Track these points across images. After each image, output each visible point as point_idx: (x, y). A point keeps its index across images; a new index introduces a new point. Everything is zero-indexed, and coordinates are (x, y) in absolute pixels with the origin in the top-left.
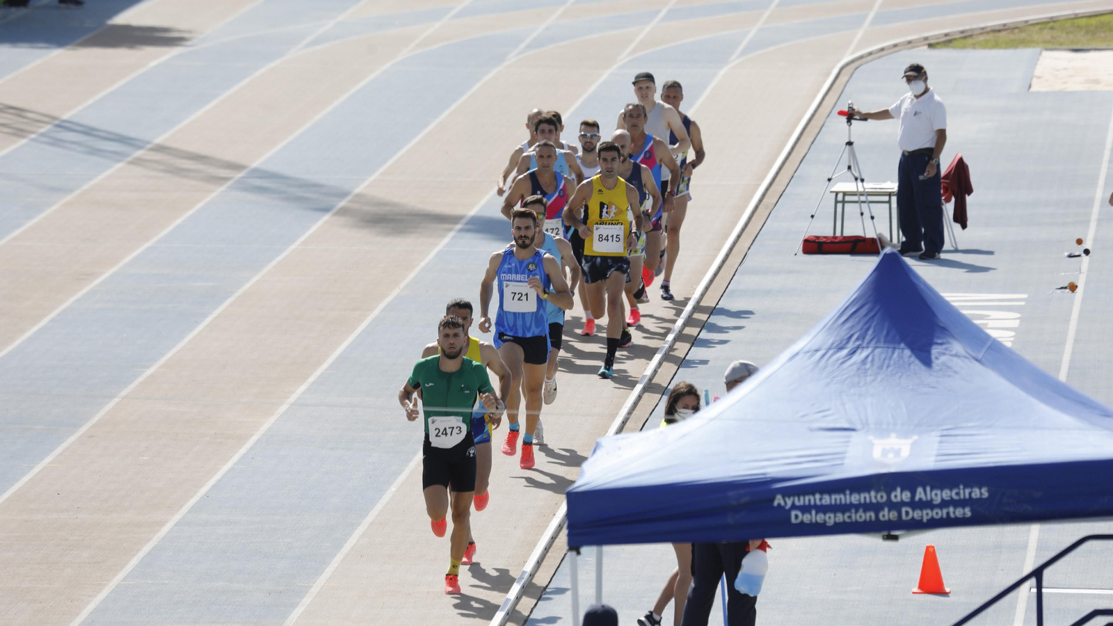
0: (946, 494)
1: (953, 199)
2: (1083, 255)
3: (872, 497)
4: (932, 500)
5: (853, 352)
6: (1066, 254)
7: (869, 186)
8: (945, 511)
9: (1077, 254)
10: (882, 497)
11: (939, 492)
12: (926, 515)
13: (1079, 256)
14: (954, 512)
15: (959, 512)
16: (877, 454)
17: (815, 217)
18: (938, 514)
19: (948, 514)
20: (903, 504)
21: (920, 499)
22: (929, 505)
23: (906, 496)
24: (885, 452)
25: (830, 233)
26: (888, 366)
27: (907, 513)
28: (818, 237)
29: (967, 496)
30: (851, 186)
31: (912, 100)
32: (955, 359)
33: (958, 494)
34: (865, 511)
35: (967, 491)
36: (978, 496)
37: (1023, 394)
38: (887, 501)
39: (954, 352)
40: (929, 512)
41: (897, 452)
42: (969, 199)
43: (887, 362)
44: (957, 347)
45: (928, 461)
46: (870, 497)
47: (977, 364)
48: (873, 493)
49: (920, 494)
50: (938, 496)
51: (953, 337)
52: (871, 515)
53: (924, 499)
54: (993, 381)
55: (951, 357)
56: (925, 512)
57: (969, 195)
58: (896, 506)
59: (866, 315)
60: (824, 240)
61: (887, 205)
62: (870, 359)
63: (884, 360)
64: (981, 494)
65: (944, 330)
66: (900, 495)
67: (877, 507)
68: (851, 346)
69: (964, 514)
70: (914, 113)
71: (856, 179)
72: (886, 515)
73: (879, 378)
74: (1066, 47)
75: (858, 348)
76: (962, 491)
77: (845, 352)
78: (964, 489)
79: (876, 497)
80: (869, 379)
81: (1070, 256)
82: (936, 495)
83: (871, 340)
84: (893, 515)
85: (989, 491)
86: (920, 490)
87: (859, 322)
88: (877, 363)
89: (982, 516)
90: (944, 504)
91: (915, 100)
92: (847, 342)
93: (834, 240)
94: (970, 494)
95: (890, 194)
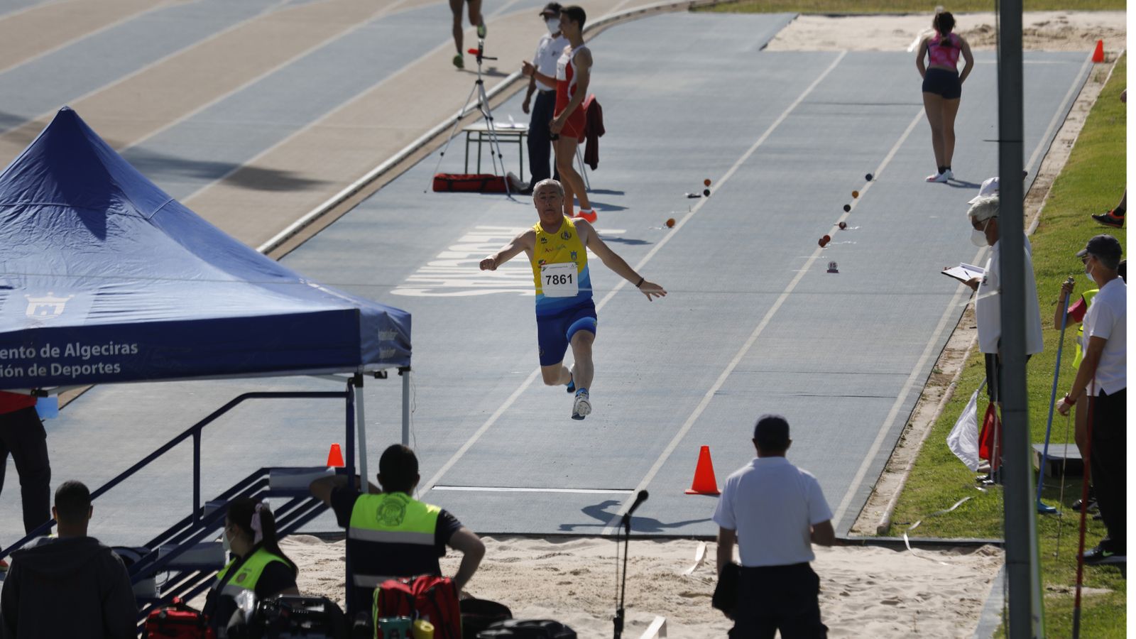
0: (96, 350)
1: (586, 139)
2: (703, 196)
3: (21, 352)
4: (81, 355)
5: (21, 211)
6: (687, 194)
7: (499, 125)
8: (94, 367)
9: (697, 194)
10: (31, 353)
11: (89, 348)
12: (76, 371)
13: (699, 196)
14: (103, 369)
15: (108, 368)
16: (30, 311)
17: (445, 155)
18: (88, 370)
19: (97, 369)
20: (52, 360)
21: (70, 355)
22: (78, 361)
23: (55, 352)
24: (38, 310)
25: (461, 171)
26: (54, 225)
27: (56, 369)
28: (448, 175)
29: (117, 352)
30: (482, 126)
31: (550, 40)
32: (124, 218)
33: (107, 350)
34: (13, 368)
35: (117, 347)
36: (128, 352)
37: (188, 253)
38: (36, 355)
39: (123, 211)
40: (78, 368)
41: (51, 310)
42: (601, 140)
43: (54, 220)
44: (128, 207)
45: (79, 319)
46: (19, 353)
47: (146, 223)
48: (22, 349)
49: (69, 350)
50: (88, 352)
51: (126, 197)
52: (19, 371)
53: (73, 355)
54: (162, 240)
55: (120, 217)
56: (74, 368)
57: (601, 135)
58: (46, 362)
59: (36, 173)
60: (455, 178)
61: (518, 145)
62: (36, 217)
63: (51, 218)
64: (131, 350)
65: (118, 190)
66: (49, 351)
67: (26, 363)
68: (18, 203)
69: (114, 369)
70: (552, 52)
71: (487, 118)
72: (35, 371)
73: (45, 235)
74: (823, 12)
75: (26, 206)
76: (111, 347)
77: (12, 210)
78: (114, 345)
79: (25, 353)
80: (33, 237)
81: (690, 197)
82: (86, 351)
83: (40, 198)
84: (42, 371)
85: (138, 347)
86: (70, 346)
87: (28, 180)
88: (44, 221)
89: (132, 372)
90: (94, 360)
91: (553, 40)
92: (16, 200)
93: (464, 178)
94: (120, 350)
95: (521, 134)
